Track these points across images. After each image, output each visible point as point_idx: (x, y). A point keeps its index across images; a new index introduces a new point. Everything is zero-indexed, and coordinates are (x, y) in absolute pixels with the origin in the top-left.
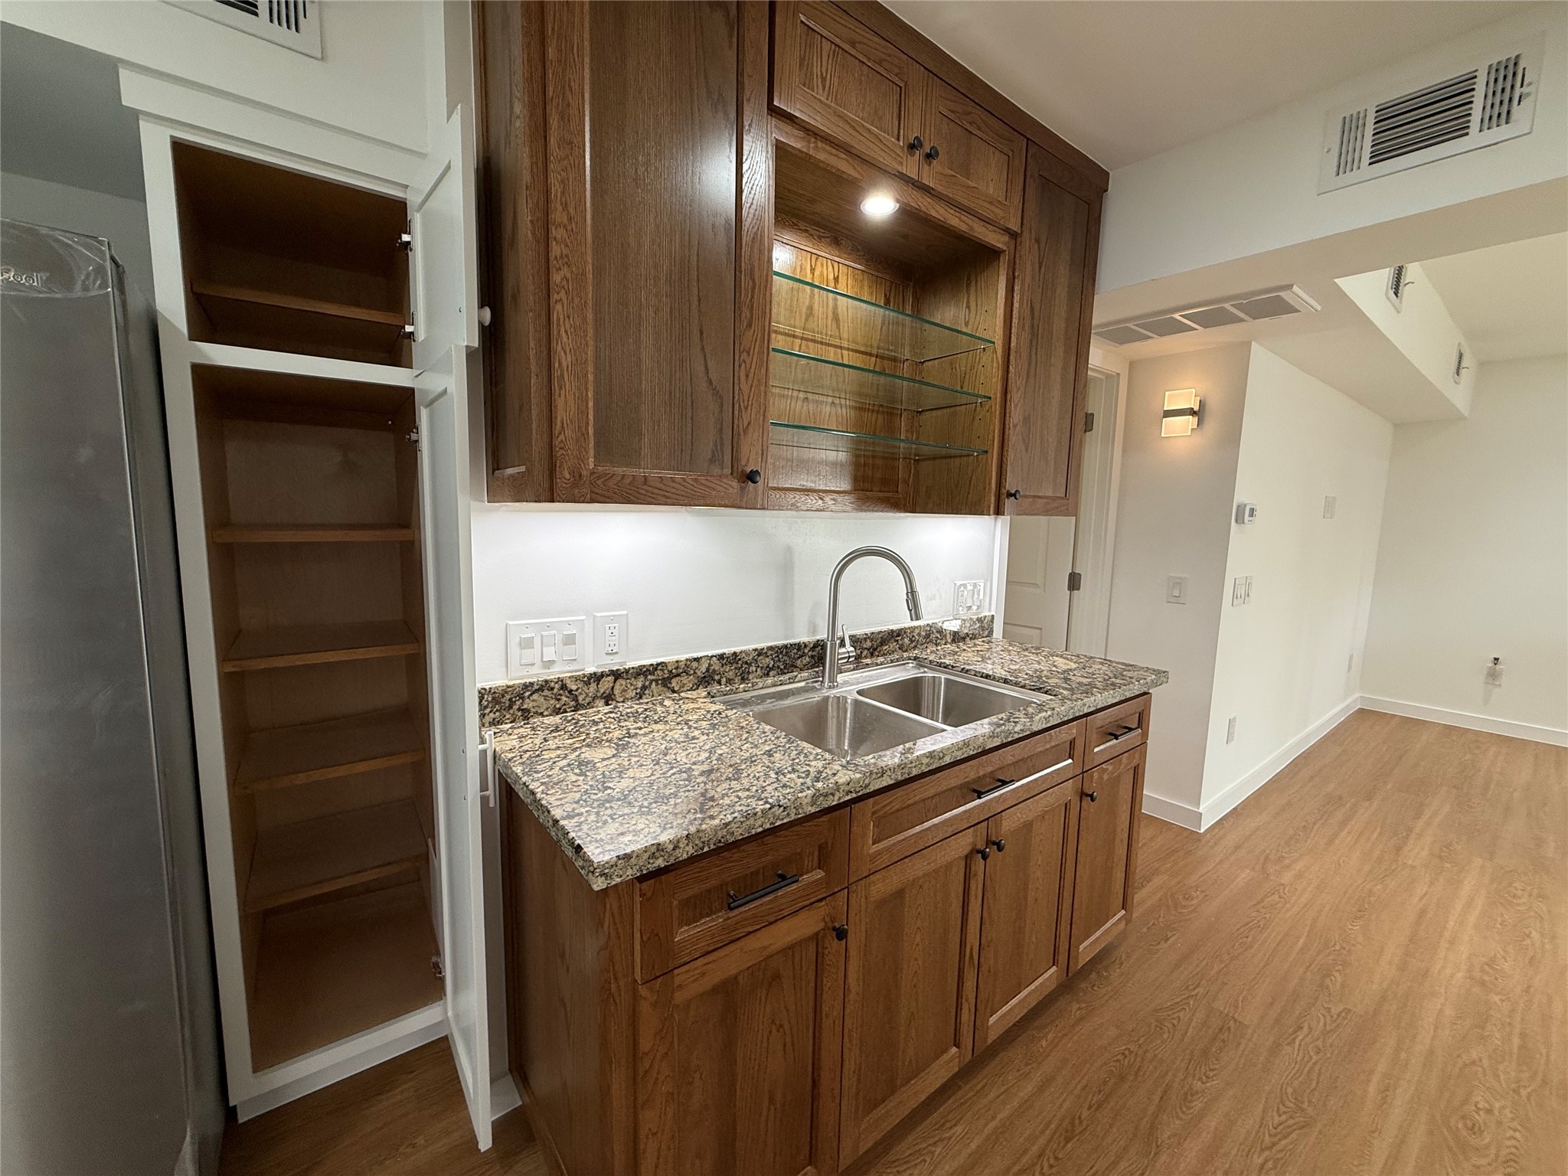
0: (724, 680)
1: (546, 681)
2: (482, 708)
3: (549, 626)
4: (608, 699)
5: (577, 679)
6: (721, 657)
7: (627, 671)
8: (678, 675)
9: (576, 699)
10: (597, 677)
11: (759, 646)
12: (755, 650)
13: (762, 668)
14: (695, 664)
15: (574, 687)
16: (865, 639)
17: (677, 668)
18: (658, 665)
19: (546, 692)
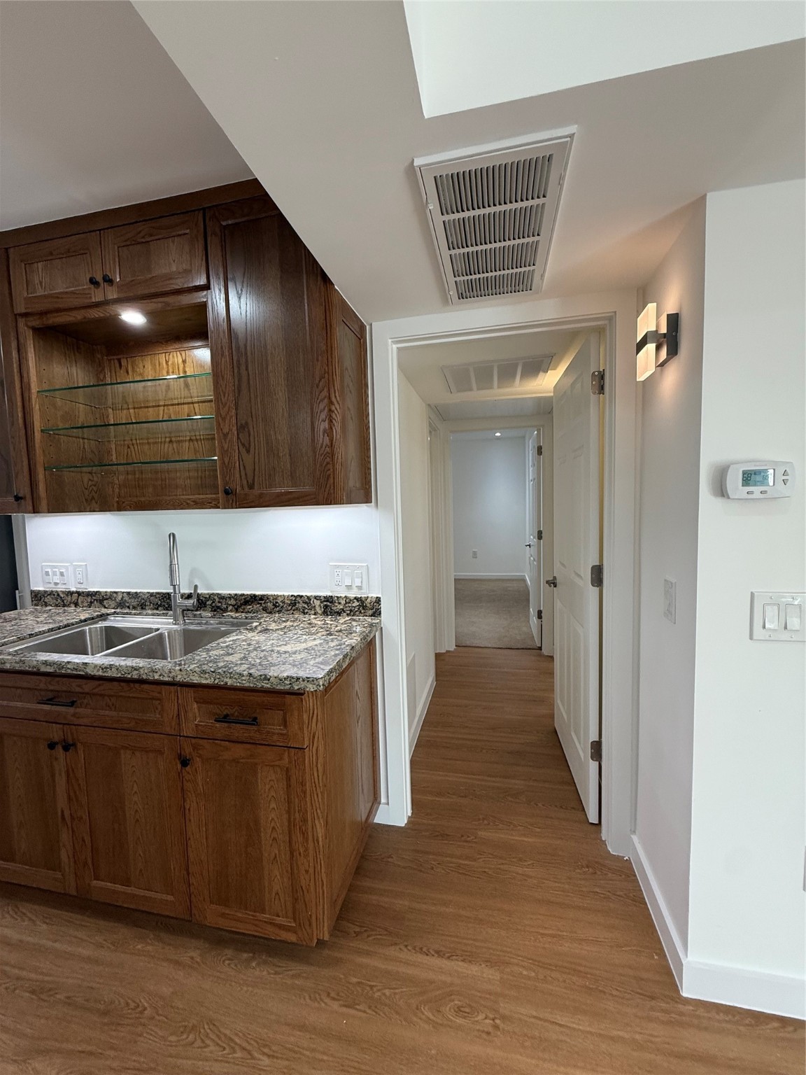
0: (131, 607)
1: (52, 591)
2: (32, 598)
3: (55, 567)
4: (76, 605)
5: (63, 592)
6: (129, 593)
7: (83, 592)
8: (107, 599)
9: (63, 601)
10: (71, 593)
11: (151, 591)
12: (148, 593)
13: (153, 604)
14: (115, 595)
15: (62, 596)
16: (230, 598)
17: (106, 595)
18: (97, 592)
19: (52, 596)
